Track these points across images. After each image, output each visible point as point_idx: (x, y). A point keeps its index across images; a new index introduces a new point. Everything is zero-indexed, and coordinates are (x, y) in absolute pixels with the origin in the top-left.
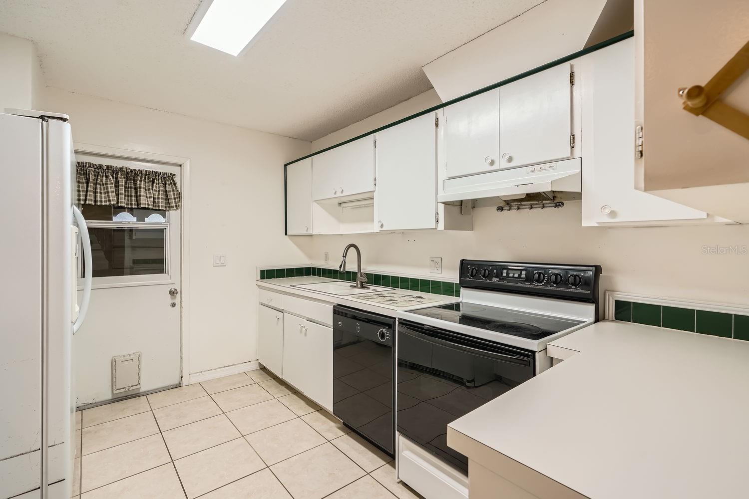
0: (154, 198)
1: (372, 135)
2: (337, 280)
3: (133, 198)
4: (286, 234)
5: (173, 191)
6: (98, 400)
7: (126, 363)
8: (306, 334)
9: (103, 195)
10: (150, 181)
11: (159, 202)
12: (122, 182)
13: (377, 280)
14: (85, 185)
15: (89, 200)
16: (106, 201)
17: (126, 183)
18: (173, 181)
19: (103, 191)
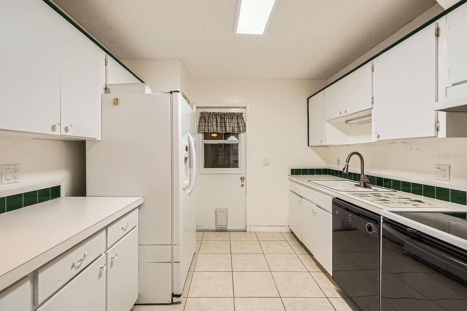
0: (233, 127)
1: (370, 62)
2: (346, 179)
3: (224, 128)
4: (308, 145)
5: (242, 122)
6: (210, 229)
7: (221, 213)
8: (315, 215)
9: (211, 127)
10: (231, 118)
11: (235, 129)
12: (219, 120)
13: (381, 182)
14: (205, 123)
15: (206, 130)
16: (212, 130)
17: (221, 120)
18: (242, 117)
19: (211, 125)
